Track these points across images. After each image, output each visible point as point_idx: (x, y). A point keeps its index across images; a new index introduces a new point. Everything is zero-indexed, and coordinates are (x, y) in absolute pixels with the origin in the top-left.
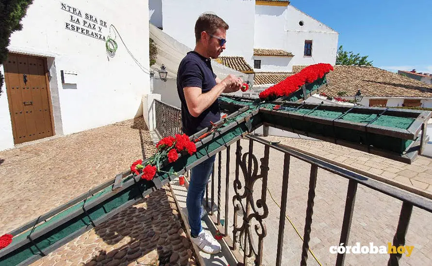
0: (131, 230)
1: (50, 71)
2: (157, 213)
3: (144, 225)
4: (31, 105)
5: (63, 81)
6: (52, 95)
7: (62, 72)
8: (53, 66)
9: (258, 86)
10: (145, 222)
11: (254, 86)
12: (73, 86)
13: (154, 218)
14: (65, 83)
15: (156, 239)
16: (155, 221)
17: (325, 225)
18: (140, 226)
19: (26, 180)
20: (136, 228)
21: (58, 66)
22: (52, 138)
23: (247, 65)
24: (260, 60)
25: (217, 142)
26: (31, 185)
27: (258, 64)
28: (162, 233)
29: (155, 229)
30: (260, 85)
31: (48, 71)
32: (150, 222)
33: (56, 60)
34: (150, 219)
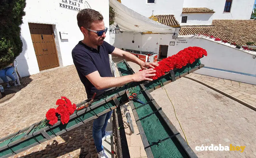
0: (73, 133)
1: (55, 32)
2: (90, 124)
3: (81, 131)
4: (47, 51)
5: (61, 38)
6: (57, 45)
7: (60, 32)
8: (55, 29)
9: (182, 36)
10: (81, 129)
11: (179, 36)
12: (66, 40)
13: (87, 127)
14: (62, 39)
15: (83, 142)
16: (87, 130)
17: (209, 141)
18: (78, 131)
19: (38, 93)
20: (77, 132)
21: (58, 30)
22: (58, 67)
23: (175, 21)
24: (187, 17)
25: (91, 113)
26: (41, 96)
27: (184, 20)
28: (87, 139)
29: (85, 134)
30: (184, 36)
31: (54, 32)
32: (84, 129)
33: (56, 27)
34: (85, 128)
